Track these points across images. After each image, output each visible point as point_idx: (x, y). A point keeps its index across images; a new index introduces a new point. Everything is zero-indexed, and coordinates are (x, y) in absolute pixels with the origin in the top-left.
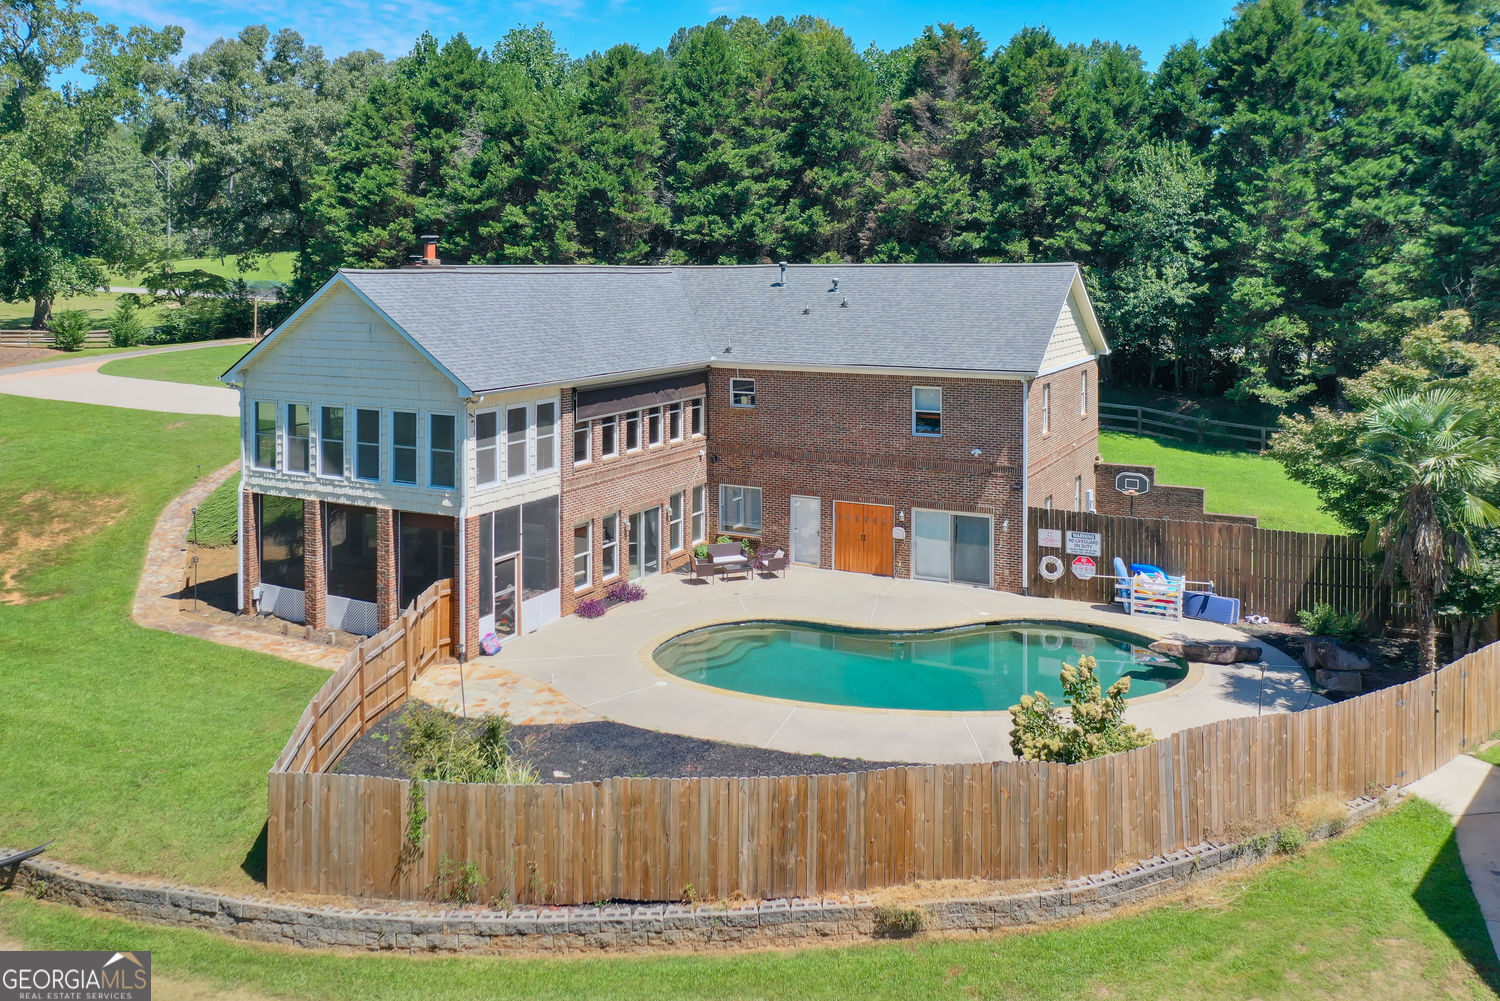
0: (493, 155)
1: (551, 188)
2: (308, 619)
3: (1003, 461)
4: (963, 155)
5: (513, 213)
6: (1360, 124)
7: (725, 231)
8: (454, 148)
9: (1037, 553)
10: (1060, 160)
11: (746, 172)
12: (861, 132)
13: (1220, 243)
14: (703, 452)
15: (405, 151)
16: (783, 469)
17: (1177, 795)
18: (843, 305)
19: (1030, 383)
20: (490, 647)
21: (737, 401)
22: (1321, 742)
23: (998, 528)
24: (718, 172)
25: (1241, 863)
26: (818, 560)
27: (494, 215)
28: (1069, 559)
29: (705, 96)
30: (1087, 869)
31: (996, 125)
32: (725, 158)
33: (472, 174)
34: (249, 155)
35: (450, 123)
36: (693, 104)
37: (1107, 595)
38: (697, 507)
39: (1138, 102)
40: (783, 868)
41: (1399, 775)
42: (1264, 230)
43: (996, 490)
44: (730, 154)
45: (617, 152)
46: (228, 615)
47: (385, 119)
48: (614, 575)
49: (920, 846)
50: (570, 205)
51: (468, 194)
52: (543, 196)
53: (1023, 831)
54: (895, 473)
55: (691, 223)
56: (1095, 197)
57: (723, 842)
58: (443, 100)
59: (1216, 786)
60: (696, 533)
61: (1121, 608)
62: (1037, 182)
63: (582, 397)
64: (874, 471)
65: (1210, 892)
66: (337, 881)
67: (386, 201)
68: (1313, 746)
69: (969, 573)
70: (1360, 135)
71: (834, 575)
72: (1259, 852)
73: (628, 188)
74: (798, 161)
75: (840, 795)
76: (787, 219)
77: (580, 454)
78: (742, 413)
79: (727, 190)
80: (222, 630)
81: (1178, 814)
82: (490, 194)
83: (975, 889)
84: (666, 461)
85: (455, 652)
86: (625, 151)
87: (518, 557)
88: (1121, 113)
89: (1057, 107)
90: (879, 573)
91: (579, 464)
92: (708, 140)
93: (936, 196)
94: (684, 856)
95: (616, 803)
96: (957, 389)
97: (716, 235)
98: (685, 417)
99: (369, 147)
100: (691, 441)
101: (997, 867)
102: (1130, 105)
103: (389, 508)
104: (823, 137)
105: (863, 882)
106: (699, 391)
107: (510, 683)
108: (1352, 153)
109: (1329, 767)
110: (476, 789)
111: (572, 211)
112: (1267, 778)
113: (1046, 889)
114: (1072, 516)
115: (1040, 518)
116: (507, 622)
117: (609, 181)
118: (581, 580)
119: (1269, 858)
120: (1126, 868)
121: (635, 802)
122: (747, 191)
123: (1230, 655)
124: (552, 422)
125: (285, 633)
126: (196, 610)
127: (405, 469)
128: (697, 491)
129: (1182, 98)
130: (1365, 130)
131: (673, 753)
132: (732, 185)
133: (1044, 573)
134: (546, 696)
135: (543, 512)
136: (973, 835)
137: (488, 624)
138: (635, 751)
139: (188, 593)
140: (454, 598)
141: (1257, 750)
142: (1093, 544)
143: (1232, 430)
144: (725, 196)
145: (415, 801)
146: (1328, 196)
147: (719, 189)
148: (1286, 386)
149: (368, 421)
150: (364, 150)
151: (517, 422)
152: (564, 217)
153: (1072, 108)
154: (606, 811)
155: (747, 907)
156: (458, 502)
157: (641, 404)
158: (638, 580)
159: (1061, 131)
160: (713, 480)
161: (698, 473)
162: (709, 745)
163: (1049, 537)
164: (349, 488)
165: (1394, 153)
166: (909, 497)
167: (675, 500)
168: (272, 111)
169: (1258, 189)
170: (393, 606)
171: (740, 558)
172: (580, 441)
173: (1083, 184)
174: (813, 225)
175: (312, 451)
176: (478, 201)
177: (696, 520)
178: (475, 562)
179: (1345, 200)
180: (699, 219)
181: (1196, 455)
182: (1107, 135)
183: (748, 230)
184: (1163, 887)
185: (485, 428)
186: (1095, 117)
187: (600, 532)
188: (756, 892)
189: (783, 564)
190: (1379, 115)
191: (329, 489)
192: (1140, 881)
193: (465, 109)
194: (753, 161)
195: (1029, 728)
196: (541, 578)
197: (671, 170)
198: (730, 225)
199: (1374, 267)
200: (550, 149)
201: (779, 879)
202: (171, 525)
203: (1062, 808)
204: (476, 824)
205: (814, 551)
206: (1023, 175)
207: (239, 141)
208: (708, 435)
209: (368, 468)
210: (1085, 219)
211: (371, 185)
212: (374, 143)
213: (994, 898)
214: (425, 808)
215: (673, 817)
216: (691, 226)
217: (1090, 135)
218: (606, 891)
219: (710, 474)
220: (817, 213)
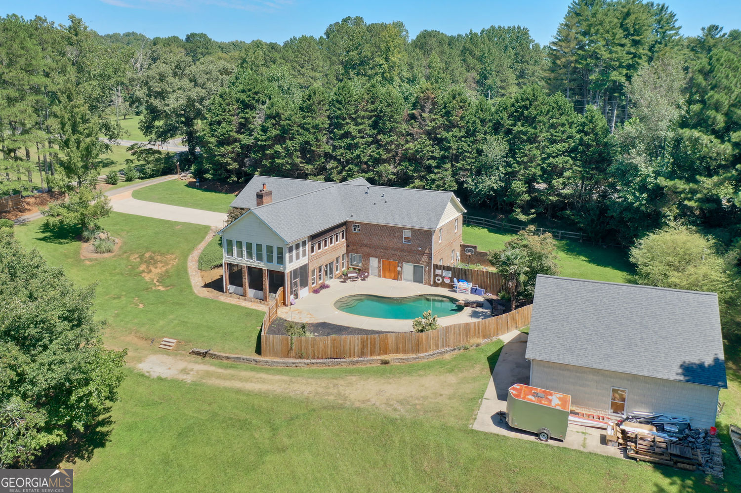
0: (269, 124)
1: (291, 139)
2: (244, 295)
3: (427, 251)
4: (431, 134)
5: (278, 148)
6: (556, 132)
7: (350, 156)
8: (254, 117)
9: (435, 276)
10: (462, 137)
11: (358, 135)
12: (396, 122)
13: (510, 170)
14: (345, 245)
15: (236, 117)
16: (368, 250)
17: (443, 339)
18: (386, 202)
19: (434, 231)
20: (293, 303)
21: (355, 230)
22: (477, 328)
23: (425, 268)
24: (347, 135)
25: (456, 351)
26: (377, 274)
27: (271, 147)
28: (443, 278)
29: (343, 106)
30: (423, 352)
31: (442, 124)
32: (351, 130)
33: (262, 130)
34: (172, 110)
35: (252, 107)
36: (340, 109)
37: (451, 287)
38: (343, 259)
39: (488, 118)
40: (363, 352)
41: (497, 334)
42: (522, 167)
43: (425, 259)
44: (352, 129)
45: (313, 127)
46: (221, 293)
47: (227, 104)
48: (322, 281)
49: (390, 348)
50: (298, 147)
51: (261, 138)
52: (289, 143)
53: (410, 345)
54: (398, 253)
55: (339, 152)
56: (473, 150)
57: (352, 347)
58: (248, 99)
59: (452, 337)
60: (343, 267)
61: (455, 291)
62: (454, 145)
63: (313, 237)
64: (393, 252)
65: (447, 357)
66: (276, 355)
67: (230, 136)
68: (475, 329)
69: (418, 279)
70: (555, 136)
71: (382, 280)
72: (460, 349)
73: (317, 140)
74: (375, 132)
75: (374, 339)
76: (371, 152)
77: (312, 251)
78: (356, 234)
79: (351, 142)
80: (222, 298)
81: (443, 342)
82: (269, 139)
83: (401, 356)
84: (335, 249)
85: (284, 304)
86: (316, 127)
87: (298, 280)
88: (483, 121)
89: (462, 118)
90: (394, 279)
91: (312, 254)
92: (345, 122)
93: (421, 148)
94: (344, 350)
95: (331, 340)
96: (415, 232)
97: (347, 157)
98: (340, 236)
99: (222, 115)
100: (342, 241)
101: (405, 352)
102: (486, 119)
103: (266, 269)
104: (384, 124)
105: (379, 355)
106: (344, 228)
107: (300, 313)
108: (553, 141)
109: (479, 333)
110: (303, 338)
111: (298, 148)
112: (463, 335)
113: (414, 356)
114: (444, 267)
115: (436, 267)
116: (296, 296)
117: (310, 138)
118: (313, 283)
119: (462, 350)
120: (431, 352)
121: (335, 340)
122: (358, 142)
123: (475, 305)
124: (306, 245)
125: (239, 298)
126: (212, 292)
127: (270, 260)
128: (343, 255)
129: (502, 119)
130: (557, 134)
131: (340, 330)
132: (353, 140)
133: (437, 281)
134: (309, 316)
135: (304, 268)
136: (401, 346)
137: (292, 297)
138: (332, 329)
139: (207, 286)
140: (284, 292)
141: (461, 330)
142: (449, 274)
143: (512, 227)
144: (350, 144)
145: (291, 340)
146: (544, 156)
147: (348, 141)
148: (528, 215)
149: (259, 247)
150: (221, 117)
151: (297, 246)
152: (296, 150)
153: (467, 119)
154: (329, 341)
155: (357, 359)
156: (285, 268)
157: (327, 236)
158: (328, 282)
159: (462, 127)
160: (348, 252)
161: (344, 250)
162: (348, 328)
163: (438, 272)
164: (254, 263)
165: (566, 142)
166: (402, 260)
167: (337, 259)
168: (179, 92)
169: (522, 153)
170: (268, 292)
171: (355, 275)
172: (313, 248)
173: (469, 146)
174: (380, 155)
175: (243, 253)
176: (265, 141)
177: (343, 263)
178: (289, 283)
179: (547, 158)
180: (342, 151)
181: (499, 235)
182: (477, 130)
183: (358, 156)
184: (438, 356)
185: (290, 250)
186: (474, 122)
187: (318, 270)
188: (358, 356)
189: (367, 277)
190: (562, 129)
191: (249, 263)
192: (433, 354)
193: (256, 102)
194: (360, 132)
195: (416, 325)
196: (304, 284)
197: (331, 132)
198: (352, 154)
199: (555, 179)
200: (290, 126)
201: (363, 354)
202: (192, 265)
203: (418, 341)
204: (303, 344)
205: (376, 271)
206: (449, 143)
207: (168, 105)
208: (346, 239)
209: (260, 258)
210: (469, 157)
211: (224, 131)
212: (223, 114)
213: (404, 357)
214: (293, 341)
215: (342, 343)
216: (339, 153)
217: (472, 129)
218: (329, 356)
219: (347, 250)
220: (381, 151)
